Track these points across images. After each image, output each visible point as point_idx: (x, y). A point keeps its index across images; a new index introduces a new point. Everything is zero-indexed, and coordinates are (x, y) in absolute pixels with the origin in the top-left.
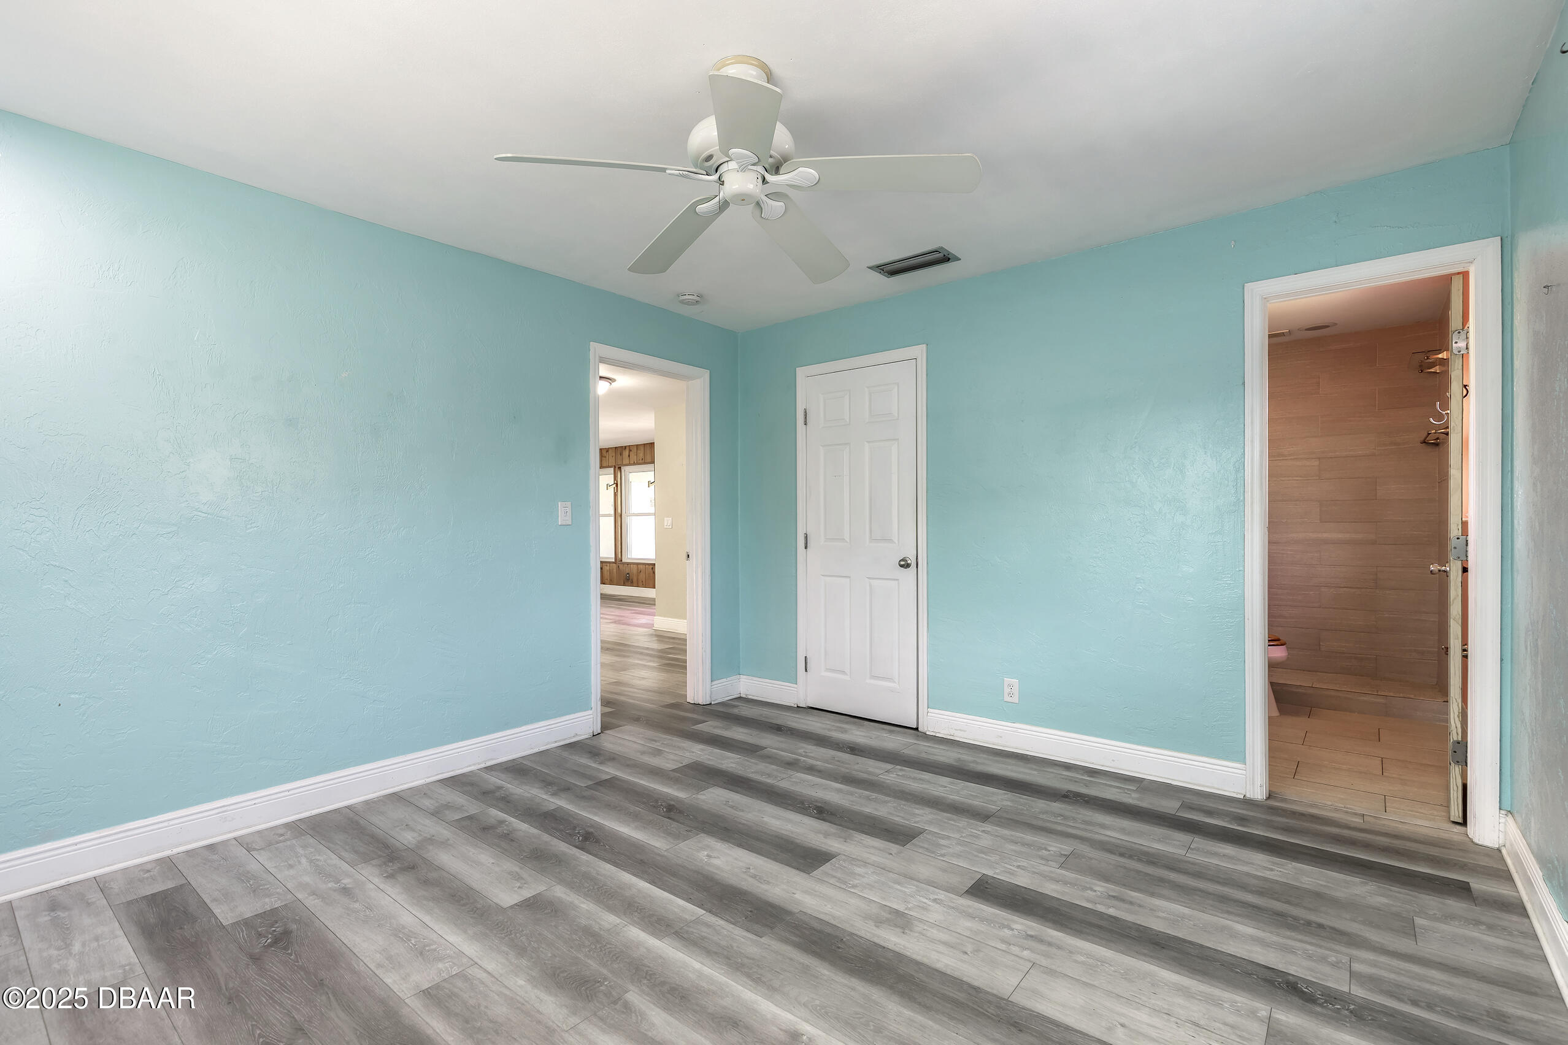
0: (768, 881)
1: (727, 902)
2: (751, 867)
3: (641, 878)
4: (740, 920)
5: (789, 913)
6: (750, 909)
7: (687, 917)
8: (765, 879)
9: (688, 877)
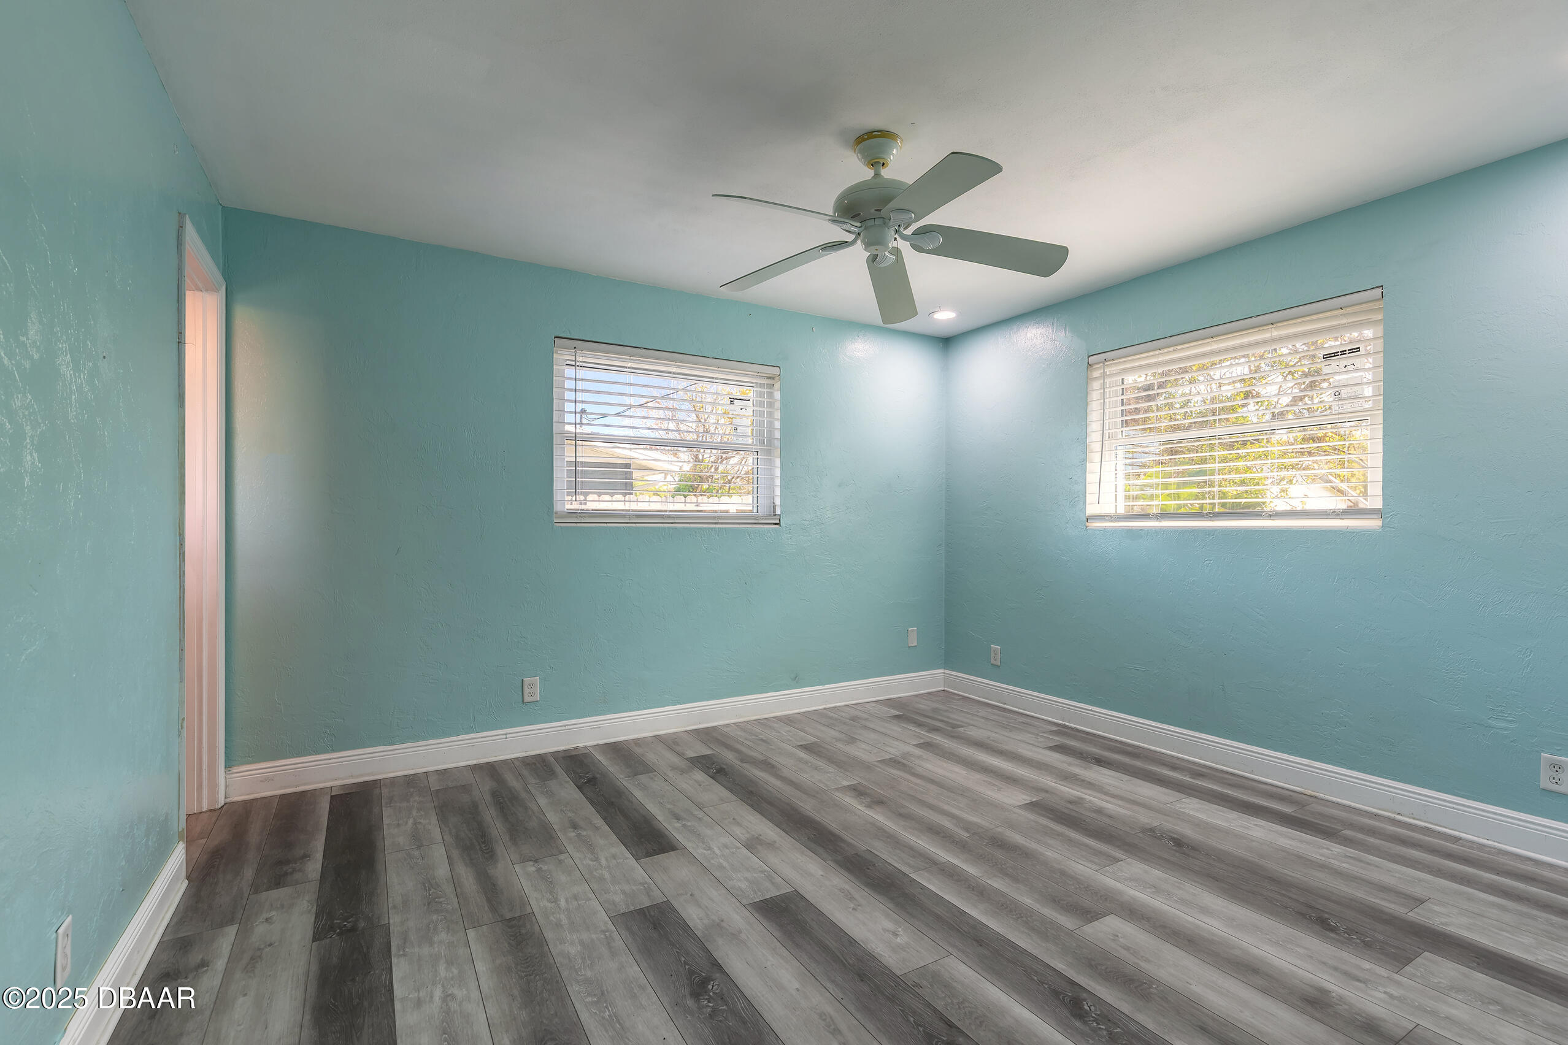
0: (841, 891)
1: (888, 880)
2: (851, 910)
3: (975, 920)
4: (880, 864)
5: (836, 861)
6: (868, 871)
7: (926, 874)
8: (843, 894)
9: (924, 912)
